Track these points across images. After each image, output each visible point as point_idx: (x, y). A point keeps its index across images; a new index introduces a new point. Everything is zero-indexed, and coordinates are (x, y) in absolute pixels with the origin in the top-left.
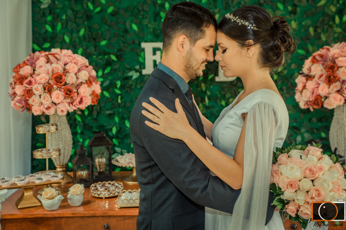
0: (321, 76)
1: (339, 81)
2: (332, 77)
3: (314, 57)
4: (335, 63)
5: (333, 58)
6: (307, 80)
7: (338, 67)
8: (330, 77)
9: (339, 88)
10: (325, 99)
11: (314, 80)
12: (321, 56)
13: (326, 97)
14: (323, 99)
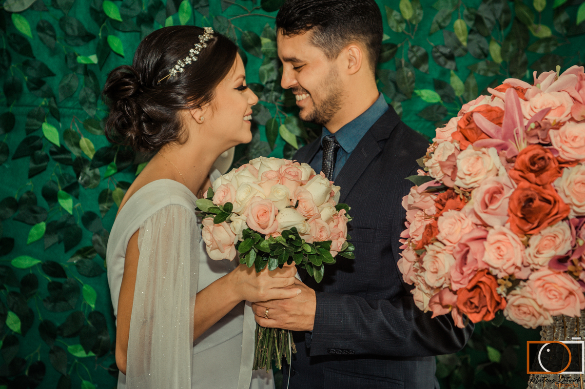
0: (494, 194)
1: (566, 219)
2: (537, 203)
3: (469, 119)
4: (546, 144)
5: (538, 126)
6: (441, 206)
7: (563, 164)
8: (530, 200)
9: (564, 249)
10: (509, 290)
11: (467, 208)
12: (496, 116)
13: (514, 282)
14: (501, 290)
